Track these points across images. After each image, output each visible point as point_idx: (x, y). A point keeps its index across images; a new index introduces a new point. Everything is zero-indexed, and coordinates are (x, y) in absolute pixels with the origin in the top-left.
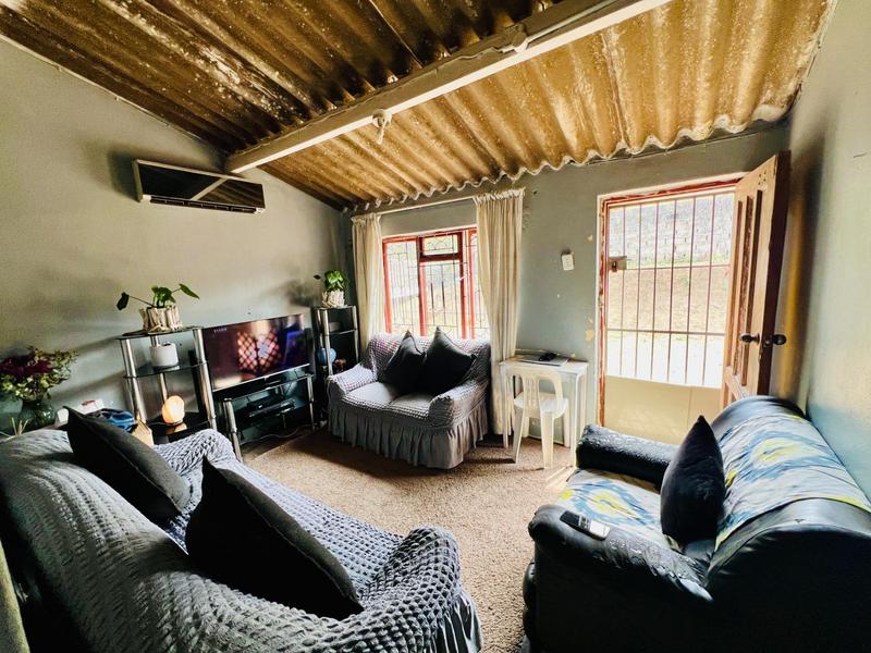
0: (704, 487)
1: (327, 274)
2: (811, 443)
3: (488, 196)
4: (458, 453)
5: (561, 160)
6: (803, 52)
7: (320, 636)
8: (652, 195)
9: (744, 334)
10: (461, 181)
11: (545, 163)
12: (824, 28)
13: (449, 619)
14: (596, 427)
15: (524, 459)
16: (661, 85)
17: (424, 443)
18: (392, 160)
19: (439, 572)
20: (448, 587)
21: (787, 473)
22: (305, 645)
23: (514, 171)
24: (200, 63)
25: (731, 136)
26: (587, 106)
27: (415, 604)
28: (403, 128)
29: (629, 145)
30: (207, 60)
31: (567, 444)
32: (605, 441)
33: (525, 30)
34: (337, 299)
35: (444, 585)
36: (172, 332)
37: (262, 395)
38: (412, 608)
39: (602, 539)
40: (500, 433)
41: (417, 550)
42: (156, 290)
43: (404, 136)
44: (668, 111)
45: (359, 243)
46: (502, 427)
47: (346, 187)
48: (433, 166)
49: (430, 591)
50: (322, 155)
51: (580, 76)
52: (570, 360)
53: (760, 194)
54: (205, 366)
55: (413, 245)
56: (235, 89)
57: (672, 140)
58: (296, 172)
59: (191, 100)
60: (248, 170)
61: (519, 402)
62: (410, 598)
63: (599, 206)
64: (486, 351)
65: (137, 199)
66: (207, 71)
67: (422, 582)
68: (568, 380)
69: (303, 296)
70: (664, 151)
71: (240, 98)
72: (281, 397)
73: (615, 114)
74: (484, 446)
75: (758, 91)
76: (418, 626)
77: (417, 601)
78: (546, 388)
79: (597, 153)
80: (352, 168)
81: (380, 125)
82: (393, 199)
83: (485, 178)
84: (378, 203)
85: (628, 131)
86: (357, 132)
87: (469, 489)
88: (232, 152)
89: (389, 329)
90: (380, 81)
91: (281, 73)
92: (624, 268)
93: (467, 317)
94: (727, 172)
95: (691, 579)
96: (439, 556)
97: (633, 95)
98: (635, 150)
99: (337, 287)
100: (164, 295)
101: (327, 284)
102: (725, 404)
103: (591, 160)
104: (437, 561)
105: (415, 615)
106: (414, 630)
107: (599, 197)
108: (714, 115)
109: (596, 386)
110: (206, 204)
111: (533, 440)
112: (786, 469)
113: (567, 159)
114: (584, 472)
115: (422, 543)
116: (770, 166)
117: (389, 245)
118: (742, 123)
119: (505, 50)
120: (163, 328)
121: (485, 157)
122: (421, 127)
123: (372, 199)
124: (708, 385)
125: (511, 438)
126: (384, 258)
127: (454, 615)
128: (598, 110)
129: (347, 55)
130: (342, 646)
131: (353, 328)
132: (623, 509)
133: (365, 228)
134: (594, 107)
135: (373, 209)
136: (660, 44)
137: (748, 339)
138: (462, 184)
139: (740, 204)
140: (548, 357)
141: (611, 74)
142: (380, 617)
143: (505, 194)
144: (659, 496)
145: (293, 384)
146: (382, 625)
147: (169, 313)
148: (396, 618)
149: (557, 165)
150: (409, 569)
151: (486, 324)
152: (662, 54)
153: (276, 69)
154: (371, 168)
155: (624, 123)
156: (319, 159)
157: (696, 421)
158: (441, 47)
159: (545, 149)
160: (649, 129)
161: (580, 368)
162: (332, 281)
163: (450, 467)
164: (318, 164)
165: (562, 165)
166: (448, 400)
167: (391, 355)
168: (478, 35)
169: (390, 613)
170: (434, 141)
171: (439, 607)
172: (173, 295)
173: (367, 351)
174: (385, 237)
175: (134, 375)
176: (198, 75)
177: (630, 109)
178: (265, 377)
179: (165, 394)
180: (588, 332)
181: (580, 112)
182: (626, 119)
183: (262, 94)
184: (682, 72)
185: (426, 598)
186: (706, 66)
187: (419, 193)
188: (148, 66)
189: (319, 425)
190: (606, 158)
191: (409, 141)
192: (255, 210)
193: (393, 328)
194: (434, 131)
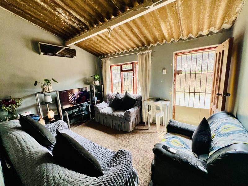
0: (205, 139)
1: (94, 76)
2: (238, 126)
3: (141, 52)
4: (132, 127)
5: (163, 42)
6: (238, 7)
7: (90, 183)
8: (190, 52)
9: (217, 93)
10: (133, 48)
11: (158, 42)
13: (129, 176)
14: (172, 120)
15: (151, 129)
17: (122, 124)
18: (113, 42)
19: (126, 163)
20: (129, 167)
23: (149, 45)
24: (56, 13)
25: (214, 33)
26: (171, 25)
28: (116, 32)
29: (183, 37)
30: (58, 12)
31: (164, 125)
32: (175, 124)
33: (153, 1)
34: (97, 83)
35: (128, 167)
36: (50, 92)
37: (76, 110)
38: (118, 174)
39: (174, 154)
41: (120, 156)
42: (45, 80)
43: (117, 35)
44: (195, 26)
45: (104, 66)
46: (145, 120)
47: (100, 50)
48: (125, 44)
49: (124, 169)
50: (93, 41)
51: (169, 16)
52: (165, 100)
53: (223, 51)
55: (119, 67)
56: (67, 21)
57: (196, 35)
58: (85, 46)
59: (54, 25)
60: (71, 45)
61: (150, 113)
62: (118, 171)
63: (174, 55)
64: (140, 98)
65: (39, 54)
66: (59, 16)
67: (121, 166)
68: (164, 106)
69: (88, 82)
70: (194, 38)
71: (69, 24)
72: (82, 111)
73: (179, 27)
74: (140, 125)
76: (120, 179)
77: (120, 172)
78: (158, 109)
79: (174, 40)
80: (101, 44)
81: (109, 31)
82: (113, 54)
83: (140, 47)
84: (109, 55)
85: (183, 32)
86: (103, 34)
87: (135, 138)
88: (67, 40)
89: (112, 92)
90: (109, 18)
92: (181, 74)
93: (135, 88)
94: (213, 44)
95: (201, 166)
96: (126, 158)
97: (185, 21)
98: (185, 38)
99: (97, 79)
100: (47, 81)
101: (94, 78)
104: (126, 160)
105: (119, 176)
107: (174, 52)
108: (209, 27)
109: (172, 108)
110: (60, 55)
111: (154, 124)
112: (231, 134)
113: (164, 41)
114: (169, 133)
115: (121, 154)
116: (227, 42)
117: (112, 67)
118: (218, 30)
119: (146, 7)
120: (47, 91)
121: (140, 41)
122: (121, 32)
123: (107, 54)
124: (205, 108)
125: (147, 123)
126: (111, 71)
129: (99, 10)
131: (102, 91)
132: (180, 145)
133: (105, 62)
134: (173, 25)
135: (107, 57)
136: (194, 5)
137: (219, 94)
138: (133, 49)
139: (217, 54)
140: (158, 100)
141: (178, 15)
142: (109, 177)
143: (146, 52)
144: (191, 141)
145: (85, 107)
146: (109, 179)
147: (49, 87)
148: (113, 177)
149: (161, 43)
150: (117, 162)
151: (140, 90)
152: (194, 8)
153: (79, 15)
154: (107, 44)
155: (182, 30)
157: (203, 119)
158: (127, 7)
159: (158, 38)
160: (189, 32)
161: (168, 103)
162: (96, 78)
163: (130, 131)
164: (92, 43)
165: (163, 43)
166: (129, 112)
167: (113, 99)
168: (138, 3)
169: (112, 175)
170: (125, 36)
171: (126, 173)
172: (50, 82)
173: (106, 98)
174: (111, 65)
175: (39, 104)
176: (56, 17)
177: (184, 25)
178: (77, 105)
179: (48, 110)
180: (170, 92)
181: (169, 27)
182: (183, 29)
183: (75, 22)
184: (200, 14)
185: (122, 171)
186: (208, 12)
187: (121, 52)
188: (41, 14)
189: (92, 119)
190: (176, 41)
191: (118, 36)
192: (73, 57)
193: (114, 91)
194: (125, 33)
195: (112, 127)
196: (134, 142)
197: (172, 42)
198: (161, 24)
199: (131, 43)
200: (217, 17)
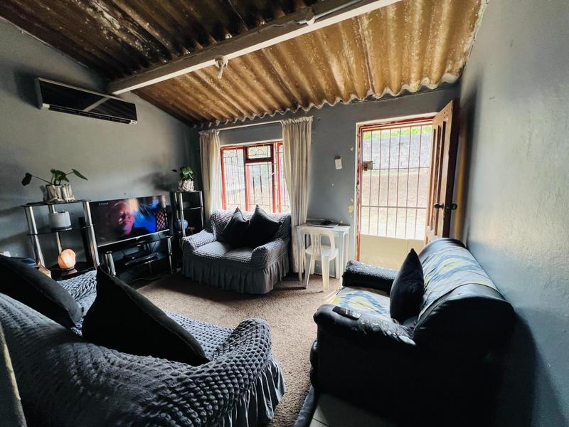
0: (413, 287)
1: (181, 169)
2: (468, 259)
3: (290, 120)
4: (270, 284)
5: (335, 100)
6: (467, 43)
7: (182, 371)
8: (387, 124)
9: (436, 203)
10: (273, 110)
11: (325, 101)
12: (477, 30)
13: (265, 374)
14: (354, 261)
15: (311, 286)
16: (392, 54)
17: (248, 278)
18: (227, 93)
19: (258, 343)
20: (264, 351)
21: (456, 274)
22: (172, 375)
23: (307, 106)
24: (90, 10)
25: (430, 91)
26: (350, 65)
27: (243, 359)
28: (236, 71)
29: (374, 92)
30: (95, 9)
31: (337, 277)
32: (359, 269)
33: (313, 11)
34: (189, 186)
35: (261, 350)
36: (66, 203)
37: (135, 251)
38: (241, 361)
39: (356, 319)
40: (297, 271)
41: (244, 332)
42: (53, 171)
43: (236, 77)
44: (396, 73)
45: (204, 149)
46: (298, 268)
47: (194, 109)
48: (255, 98)
49: (253, 352)
50: (179, 86)
51: (346, 47)
52: (340, 225)
53: (445, 123)
54: (92, 228)
55: (241, 151)
56: (116, 32)
57: (399, 90)
58: (160, 97)
59: (82, 38)
60: (124, 93)
61: (308, 251)
62: (240, 355)
63: (357, 130)
64: (289, 219)
65: (38, 106)
66: (95, 17)
67: (247, 348)
68: (338, 236)
69: (165, 183)
70: (394, 97)
71: (120, 40)
72: (149, 252)
73: (366, 72)
74: (287, 280)
75: (444, 64)
76: (245, 372)
77: (245, 357)
78: (325, 242)
79: (356, 97)
80: (200, 97)
81: (220, 66)
82: (228, 120)
83: (288, 109)
84: (218, 123)
85: (374, 83)
86: (202, 70)
87: (276, 305)
88: (113, 79)
89: (224, 208)
90: (220, 37)
91: (150, 25)
92: (371, 169)
93: (277, 203)
94: (428, 112)
95: (405, 335)
96: (258, 334)
97: (377, 60)
98: (378, 96)
99: (189, 178)
100: (60, 176)
101: (182, 175)
102: (427, 243)
103: (352, 101)
104: (257, 337)
105: (244, 366)
106: (243, 374)
107: (357, 124)
108: (421, 78)
109: (355, 240)
110: (93, 115)
111: (317, 276)
112: (455, 272)
113: (338, 99)
114: (346, 288)
115: (247, 328)
116: (449, 108)
117: (224, 151)
118: (436, 83)
119: (301, 23)
120: (59, 200)
121: (288, 94)
122: (247, 71)
123: (213, 120)
125: (303, 274)
126: (222, 160)
127: (268, 372)
128: (357, 68)
129: (198, 16)
130: (197, 377)
131: (200, 206)
132: (368, 306)
133: (209, 139)
134: (354, 66)
135: (214, 126)
136: (392, 30)
137: (438, 206)
138: (273, 112)
139: (435, 130)
140: (327, 223)
141: (364, 46)
142: (221, 364)
143: (301, 119)
144: (389, 299)
145: (157, 243)
146: (222, 368)
147: (64, 189)
148: (231, 365)
149: (332, 103)
150: (239, 342)
151: (288, 203)
152: (392, 36)
153: (147, 21)
154: (213, 98)
155: (371, 78)
156: (177, 89)
157: (409, 252)
158: (261, 18)
159: (325, 92)
160: (385, 84)
161: (346, 229)
162: (186, 173)
163: (265, 292)
164: (176, 92)
165: (335, 103)
166: (264, 249)
167: (225, 223)
168: (284, 11)
169: (228, 362)
170: (255, 81)
171: (258, 362)
172: (67, 177)
173: (210, 221)
174: (222, 146)
175: (36, 232)
176: (88, 20)
177: (375, 69)
178: (137, 238)
179: (60, 249)
180: (350, 207)
181: (346, 69)
182: (373, 75)
183: (136, 38)
184: (404, 49)
185: (251, 357)
186: (416, 46)
187: (245, 117)
188: (48, 9)
189: (176, 271)
190: (361, 100)
191: (239, 81)
192: (130, 121)
193: (228, 206)
194: (255, 74)
195: (225, 286)
196: (275, 314)
197: (353, 101)
198: (330, 62)
199: (268, 98)
200: (432, 58)
